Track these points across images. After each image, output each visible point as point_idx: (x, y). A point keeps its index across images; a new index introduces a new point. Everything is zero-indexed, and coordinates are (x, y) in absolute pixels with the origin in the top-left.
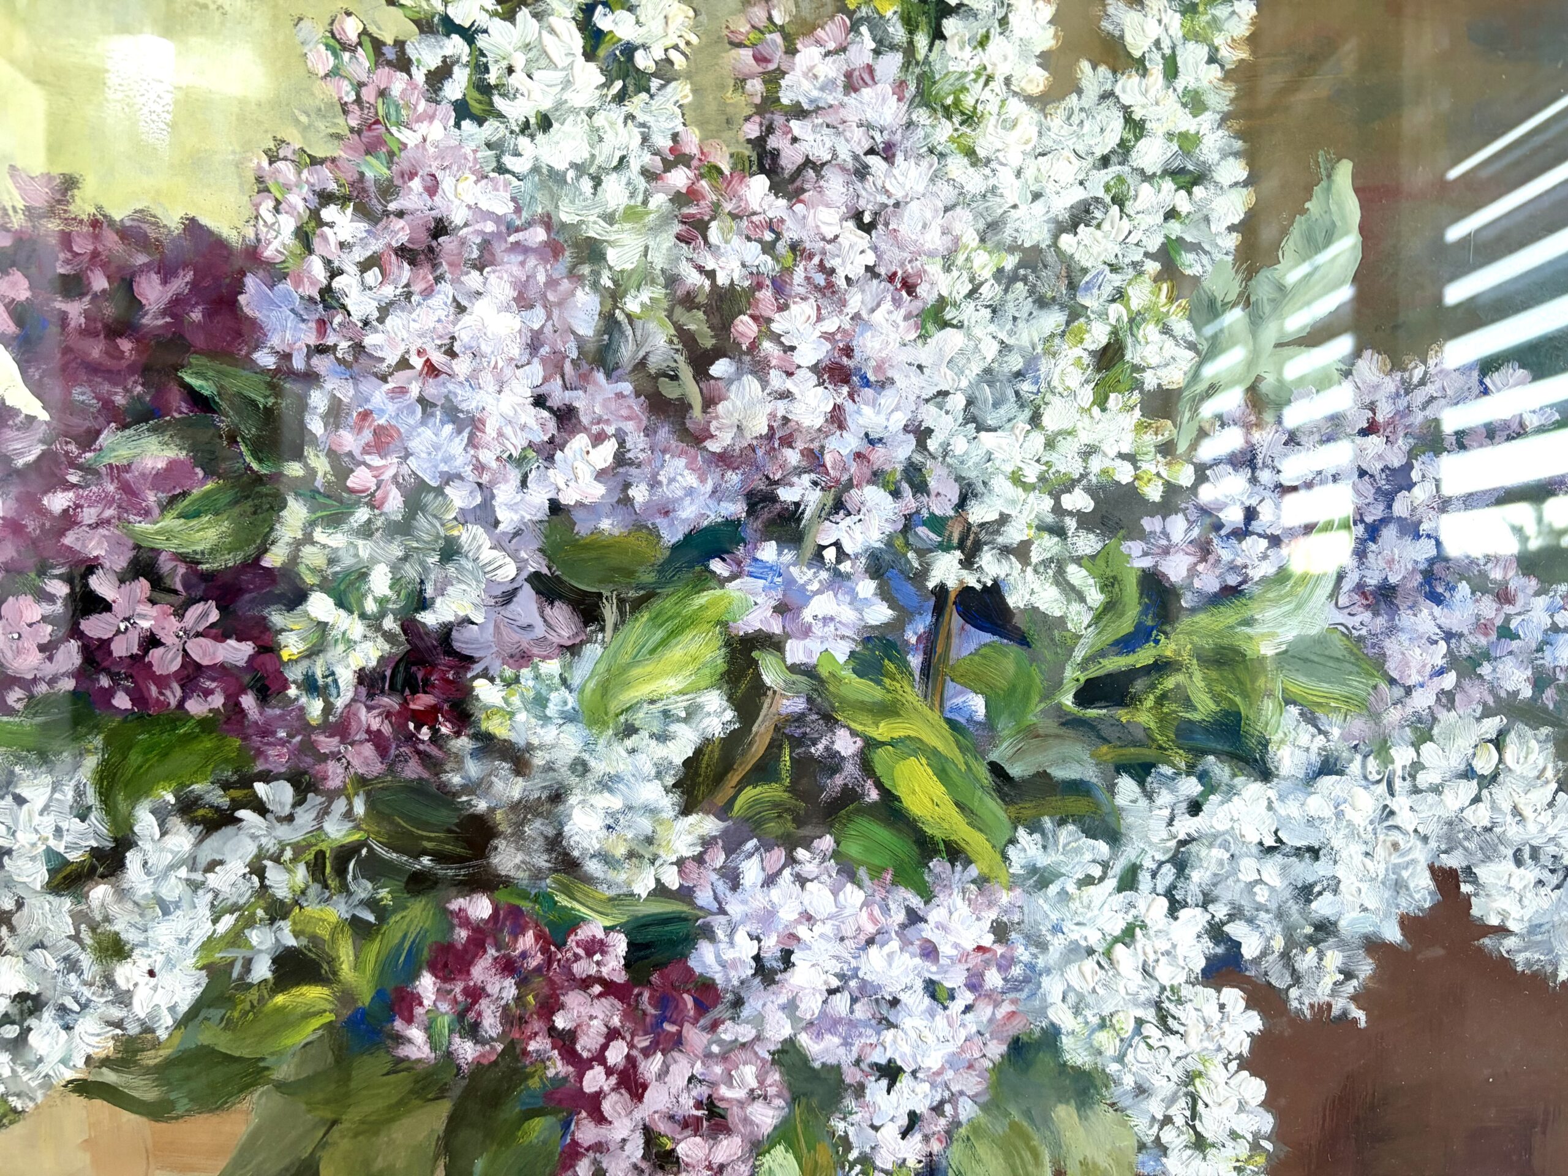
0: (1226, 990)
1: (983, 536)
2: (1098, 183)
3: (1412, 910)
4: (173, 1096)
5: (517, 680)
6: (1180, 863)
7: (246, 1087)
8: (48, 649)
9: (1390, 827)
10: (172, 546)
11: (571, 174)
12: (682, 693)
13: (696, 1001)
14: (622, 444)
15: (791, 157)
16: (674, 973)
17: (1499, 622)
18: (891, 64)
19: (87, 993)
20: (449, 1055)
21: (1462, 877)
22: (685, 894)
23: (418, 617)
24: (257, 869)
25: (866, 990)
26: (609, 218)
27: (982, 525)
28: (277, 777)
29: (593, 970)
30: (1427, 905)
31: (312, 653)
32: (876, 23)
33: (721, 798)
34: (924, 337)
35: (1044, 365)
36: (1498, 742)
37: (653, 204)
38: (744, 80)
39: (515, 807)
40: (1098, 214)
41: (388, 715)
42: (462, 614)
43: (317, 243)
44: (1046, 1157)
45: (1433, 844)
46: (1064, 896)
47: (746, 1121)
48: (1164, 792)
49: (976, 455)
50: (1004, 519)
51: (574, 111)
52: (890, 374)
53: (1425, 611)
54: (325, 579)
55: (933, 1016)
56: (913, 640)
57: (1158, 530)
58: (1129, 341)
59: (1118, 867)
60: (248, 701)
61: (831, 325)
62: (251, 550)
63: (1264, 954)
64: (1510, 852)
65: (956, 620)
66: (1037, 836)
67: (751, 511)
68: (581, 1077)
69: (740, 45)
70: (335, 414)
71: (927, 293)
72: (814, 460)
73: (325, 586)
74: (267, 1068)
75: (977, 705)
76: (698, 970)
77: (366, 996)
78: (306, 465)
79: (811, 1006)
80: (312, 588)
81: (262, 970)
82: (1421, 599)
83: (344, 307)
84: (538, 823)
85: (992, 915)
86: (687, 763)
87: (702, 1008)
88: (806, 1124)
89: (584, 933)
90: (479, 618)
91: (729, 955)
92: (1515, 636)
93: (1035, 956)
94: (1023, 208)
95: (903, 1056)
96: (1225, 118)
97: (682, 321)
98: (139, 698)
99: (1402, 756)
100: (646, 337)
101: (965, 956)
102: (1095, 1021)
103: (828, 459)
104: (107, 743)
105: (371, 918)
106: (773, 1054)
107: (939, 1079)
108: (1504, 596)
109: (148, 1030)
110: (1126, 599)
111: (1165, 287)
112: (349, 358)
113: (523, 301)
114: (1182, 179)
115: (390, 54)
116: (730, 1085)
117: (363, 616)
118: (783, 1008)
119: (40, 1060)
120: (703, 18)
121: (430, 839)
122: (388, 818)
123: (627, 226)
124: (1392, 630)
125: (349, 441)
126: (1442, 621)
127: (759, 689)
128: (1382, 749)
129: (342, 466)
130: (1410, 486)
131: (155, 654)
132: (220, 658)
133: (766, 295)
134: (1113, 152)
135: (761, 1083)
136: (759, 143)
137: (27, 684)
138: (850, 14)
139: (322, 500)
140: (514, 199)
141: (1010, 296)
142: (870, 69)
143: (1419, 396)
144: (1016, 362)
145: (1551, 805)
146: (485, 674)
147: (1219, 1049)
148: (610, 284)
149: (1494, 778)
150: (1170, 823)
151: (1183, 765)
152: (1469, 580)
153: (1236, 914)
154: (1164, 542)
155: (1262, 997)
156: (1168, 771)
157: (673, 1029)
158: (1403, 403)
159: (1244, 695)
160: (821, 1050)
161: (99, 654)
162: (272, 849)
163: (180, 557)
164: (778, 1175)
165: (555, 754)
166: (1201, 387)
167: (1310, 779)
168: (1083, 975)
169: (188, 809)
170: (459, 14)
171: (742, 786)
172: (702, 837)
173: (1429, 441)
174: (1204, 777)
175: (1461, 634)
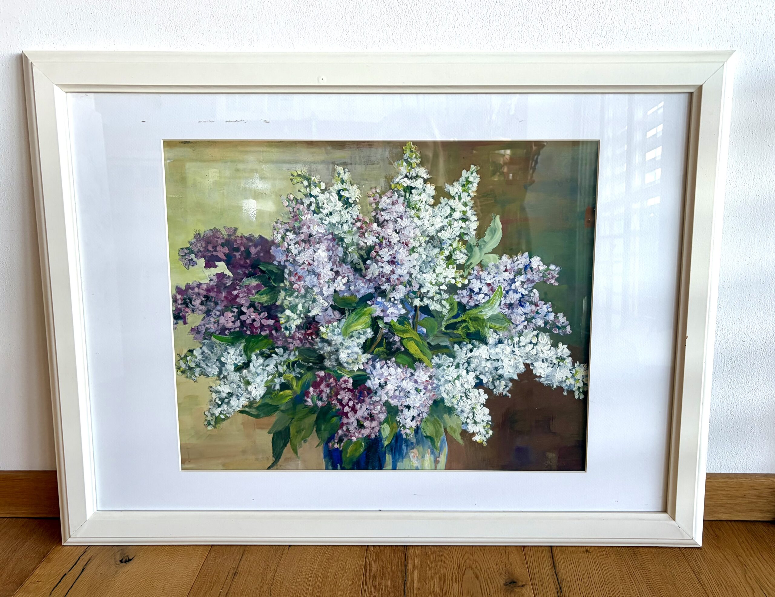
0: (480, 390)
1: (424, 295)
2: (446, 222)
3: (520, 372)
4: (260, 413)
5: (328, 327)
6: (469, 363)
7: (276, 411)
8: (233, 322)
9: (514, 355)
10: (258, 301)
11: (337, 224)
12: (362, 329)
13: (367, 392)
14: (349, 278)
15: (381, 219)
16: (362, 387)
17: (536, 310)
18: (401, 199)
19: (242, 392)
20: (316, 405)
21: (530, 365)
22: (364, 370)
23: (308, 314)
24: (276, 366)
25: (403, 390)
26: (345, 233)
27: (424, 293)
28: (280, 347)
29: (346, 386)
30: (523, 371)
31: (286, 322)
32: (398, 191)
33: (371, 350)
34: (410, 255)
35: (435, 260)
36: (537, 336)
37: (353, 230)
38: (371, 204)
39: (329, 353)
40: (446, 228)
41: (302, 334)
42: (317, 313)
43: (285, 239)
44: (442, 426)
45: (524, 358)
46: (444, 369)
47: (378, 418)
48: (464, 347)
49: (422, 278)
50: (428, 291)
51: (337, 211)
52: (403, 262)
53: (520, 309)
54: (289, 307)
55: (417, 395)
56: (410, 317)
57: (461, 293)
58: (453, 254)
59: (455, 364)
60: (274, 332)
61: (391, 253)
62: (273, 301)
63: (488, 382)
64: (541, 360)
65: (419, 313)
66: (438, 357)
67: (375, 291)
68: (343, 408)
69: (370, 197)
70: (290, 274)
71: (411, 246)
72: (388, 280)
73: (289, 308)
74: (279, 407)
75: (424, 330)
76: (367, 386)
77: (299, 393)
78: (284, 284)
79: (391, 393)
80: (286, 309)
81: (278, 387)
82: (519, 306)
83: (291, 252)
84: (333, 356)
85: (429, 374)
86: (364, 343)
87: (368, 394)
88: (391, 418)
89: (344, 378)
90: (320, 314)
91: (374, 383)
92: (540, 314)
93: (438, 382)
94: (430, 228)
95: (411, 404)
96: (472, 207)
97: (360, 253)
98: (252, 332)
99: (516, 339)
100: (353, 256)
101: (423, 382)
102: (452, 396)
103: (391, 280)
104: (246, 341)
105: (300, 376)
106: (383, 403)
107: (419, 409)
108: (537, 305)
109: (255, 399)
110: (455, 307)
111: (460, 243)
112: (293, 262)
113: (328, 250)
114: (463, 220)
115: (299, 201)
116: (375, 410)
117: (297, 314)
118: (385, 394)
119: (233, 406)
120: (363, 192)
121: (311, 360)
122: (303, 355)
123: (348, 234)
124: (513, 313)
125: (293, 279)
126: (523, 311)
127: (378, 327)
128: (512, 338)
129: (292, 284)
130: (515, 282)
131: (255, 323)
132: (268, 324)
133: (377, 247)
134: (449, 215)
135: (381, 410)
136: (375, 216)
137: (229, 329)
138: (392, 190)
139: (287, 291)
140: (325, 229)
141: (428, 246)
142: (397, 201)
143: (516, 263)
144: (430, 259)
145: (550, 349)
146: (322, 325)
147: (479, 402)
148: (345, 246)
149: (537, 344)
150: (466, 354)
151: (468, 342)
152: (529, 302)
153: (481, 373)
154: (462, 296)
155: (488, 391)
156: (465, 343)
157: (363, 398)
158: (512, 265)
159: (481, 327)
160: (394, 402)
161: (244, 323)
162: (279, 362)
163: (259, 303)
164: (386, 430)
165: (336, 342)
166: (469, 263)
167: (496, 345)
168: (449, 386)
169: (262, 354)
170: (313, 193)
171: (375, 348)
172: (367, 358)
173: (519, 273)
174: (473, 344)
175: (528, 313)
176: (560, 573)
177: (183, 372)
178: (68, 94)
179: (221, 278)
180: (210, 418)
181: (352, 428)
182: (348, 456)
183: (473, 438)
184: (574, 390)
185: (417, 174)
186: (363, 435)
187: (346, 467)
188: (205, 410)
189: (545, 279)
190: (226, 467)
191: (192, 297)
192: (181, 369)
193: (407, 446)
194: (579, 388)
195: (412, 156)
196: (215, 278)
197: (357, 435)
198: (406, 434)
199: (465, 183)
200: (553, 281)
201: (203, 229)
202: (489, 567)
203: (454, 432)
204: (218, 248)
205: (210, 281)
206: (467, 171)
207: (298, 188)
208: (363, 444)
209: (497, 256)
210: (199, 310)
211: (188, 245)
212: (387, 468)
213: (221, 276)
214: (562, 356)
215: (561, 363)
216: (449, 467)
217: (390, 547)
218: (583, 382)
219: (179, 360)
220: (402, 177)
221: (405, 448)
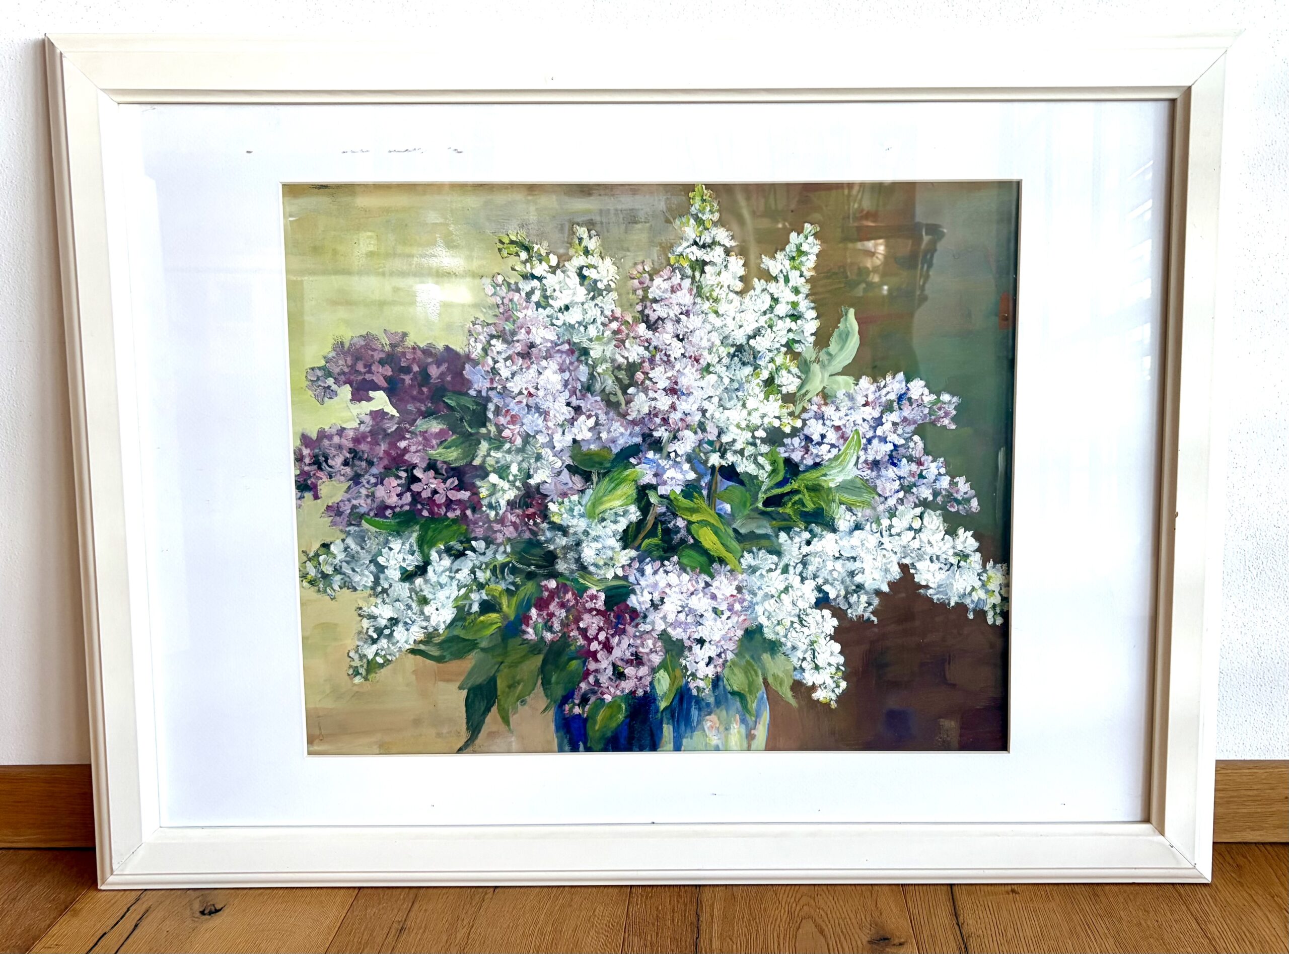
0: (824, 611)
1: (727, 447)
2: (763, 321)
3: (892, 580)
4: (445, 654)
5: (563, 503)
6: (805, 564)
7: (473, 649)
8: (400, 495)
9: (882, 549)
10: (442, 459)
11: (577, 325)
12: (621, 506)
13: (630, 616)
14: (597, 418)
15: (653, 317)
16: (622, 607)
17: (918, 472)
18: (687, 283)
19: (414, 617)
20: (542, 638)
21: (910, 567)
22: (625, 578)
23: (528, 481)
24: (473, 572)
25: (691, 612)
26: (591, 340)
27: (726, 443)
28: (479, 539)
29: (593, 606)
30: (898, 578)
31: (491, 495)
32: (681, 269)
33: (636, 544)
34: (703, 377)
35: (746, 386)
36: (921, 517)
37: (605, 335)
38: (636, 291)
39: (564, 548)
40: (763, 332)
41: (518, 516)
42: (543, 480)
43: (489, 352)
44: (760, 673)
45: (899, 555)
46: (761, 575)
47: (649, 660)
48: (797, 537)
49: (723, 417)
50: (734, 441)
51: (576, 303)
52: (691, 390)
53: (891, 470)
54: (495, 468)
55: (716, 620)
56: (704, 485)
57: (790, 443)
58: (776, 376)
59: (781, 565)
60: (469, 512)
61: (669, 374)
62: (469, 459)
63: (838, 596)
64: (928, 558)
65: (719, 478)
66: (751, 554)
67: (644, 441)
68: (589, 645)
69: (634, 278)
70: (497, 411)
71: (703, 363)
72: (665, 421)
73: (494, 471)
74: (478, 643)
75: (728, 507)
76: (630, 605)
77: (512, 618)
78: (487, 429)
79: (671, 618)
80: (490, 472)
81: (475, 608)
82: (889, 465)
83: (499, 374)
84: (572, 553)
85: (736, 583)
86: (624, 531)
87: (632, 619)
88: (671, 661)
89: (589, 593)
90: (549, 481)
91: (641, 599)
92: (925, 478)
93: (752, 598)
94: (736, 332)
95: (705, 635)
96: (807, 296)
97: (617, 374)
98: (431, 512)
99: (885, 522)
100: (605, 381)
101: (726, 599)
102: (776, 622)
103: (671, 421)
104: (421, 528)
105: (513, 589)
106: (658, 635)
107: (719, 644)
108: (920, 463)
109: (436, 630)
110: (779, 468)
111: (788, 356)
112: (502, 391)
113: (562, 370)
114: (793, 318)
115: (513, 287)
116: (643, 647)
117: (508, 481)
118: (661, 618)
119: (398, 642)
120: (621, 270)
121: (534, 560)
122: (519, 553)
123: (597, 342)
124: (878, 476)
125: (502, 420)
126: (897, 473)
127: (649, 504)
128: (878, 521)
130: (882, 424)
131: (436, 496)
132: (458, 497)
133: (646, 364)
134: (768, 309)
135: (654, 646)
136: (642, 312)
137: (392, 508)
138: (672, 266)
139: (493, 441)
140: (557, 335)
141: (733, 362)
142: (680, 285)
143: (884, 391)
144: (736, 385)
145: (943, 539)
146: (552, 501)
147: (822, 632)
148: (592, 363)
149: (920, 530)
150: (800, 548)
151: (803, 527)
152: (906, 458)
153: (826, 582)
154: (792, 447)
155: (838, 613)
156: (797, 529)
157: (622, 627)
158: (877, 394)
159: (824, 501)
160: (676, 634)
161: (417, 497)
162: (478, 564)
163: (445, 462)
164: (662, 681)
165: (577, 529)
166: (803, 391)
167: (851, 532)
168: (770, 605)
169: (448, 551)
170: (537, 273)
171: (644, 539)
172: (630, 558)
173: (888, 408)
174: (811, 531)
175: (905, 478)
176: (965, 924)
177: (312, 583)
178: (121, 105)
179: (378, 419)
180: (357, 663)
181: (603, 679)
182: (597, 728)
183: (813, 695)
184: (986, 609)
185: (714, 238)
186: (623, 692)
187: (595, 749)
188: (349, 649)
189: (933, 417)
190: (385, 749)
191: (328, 451)
192: (309, 577)
193: (700, 709)
194: (994, 606)
195: (704, 208)
196: (368, 419)
197: (612, 690)
198: (698, 688)
199: (794, 254)
200: (946, 422)
201: (349, 335)
202: (843, 916)
203: (781, 685)
204: (373, 368)
205: (359, 424)
206: (799, 235)
207: (510, 265)
208: (623, 706)
209: (850, 380)
210: (341, 475)
211: (322, 363)
212: (664, 749)
213: (378, 415)
214: (964, 550)
215: (962, 563)
216: (772, 745)
217: (672, 888)
218: (1001, 595)
219: (305, 562)
220: (688, 244)
221: (697, 713)
